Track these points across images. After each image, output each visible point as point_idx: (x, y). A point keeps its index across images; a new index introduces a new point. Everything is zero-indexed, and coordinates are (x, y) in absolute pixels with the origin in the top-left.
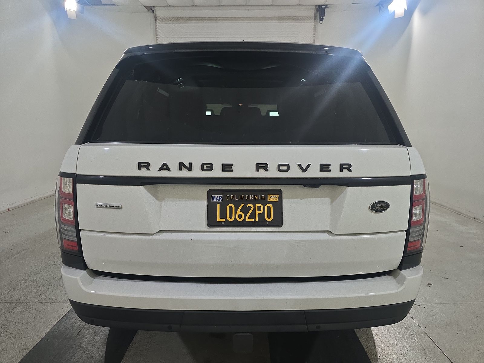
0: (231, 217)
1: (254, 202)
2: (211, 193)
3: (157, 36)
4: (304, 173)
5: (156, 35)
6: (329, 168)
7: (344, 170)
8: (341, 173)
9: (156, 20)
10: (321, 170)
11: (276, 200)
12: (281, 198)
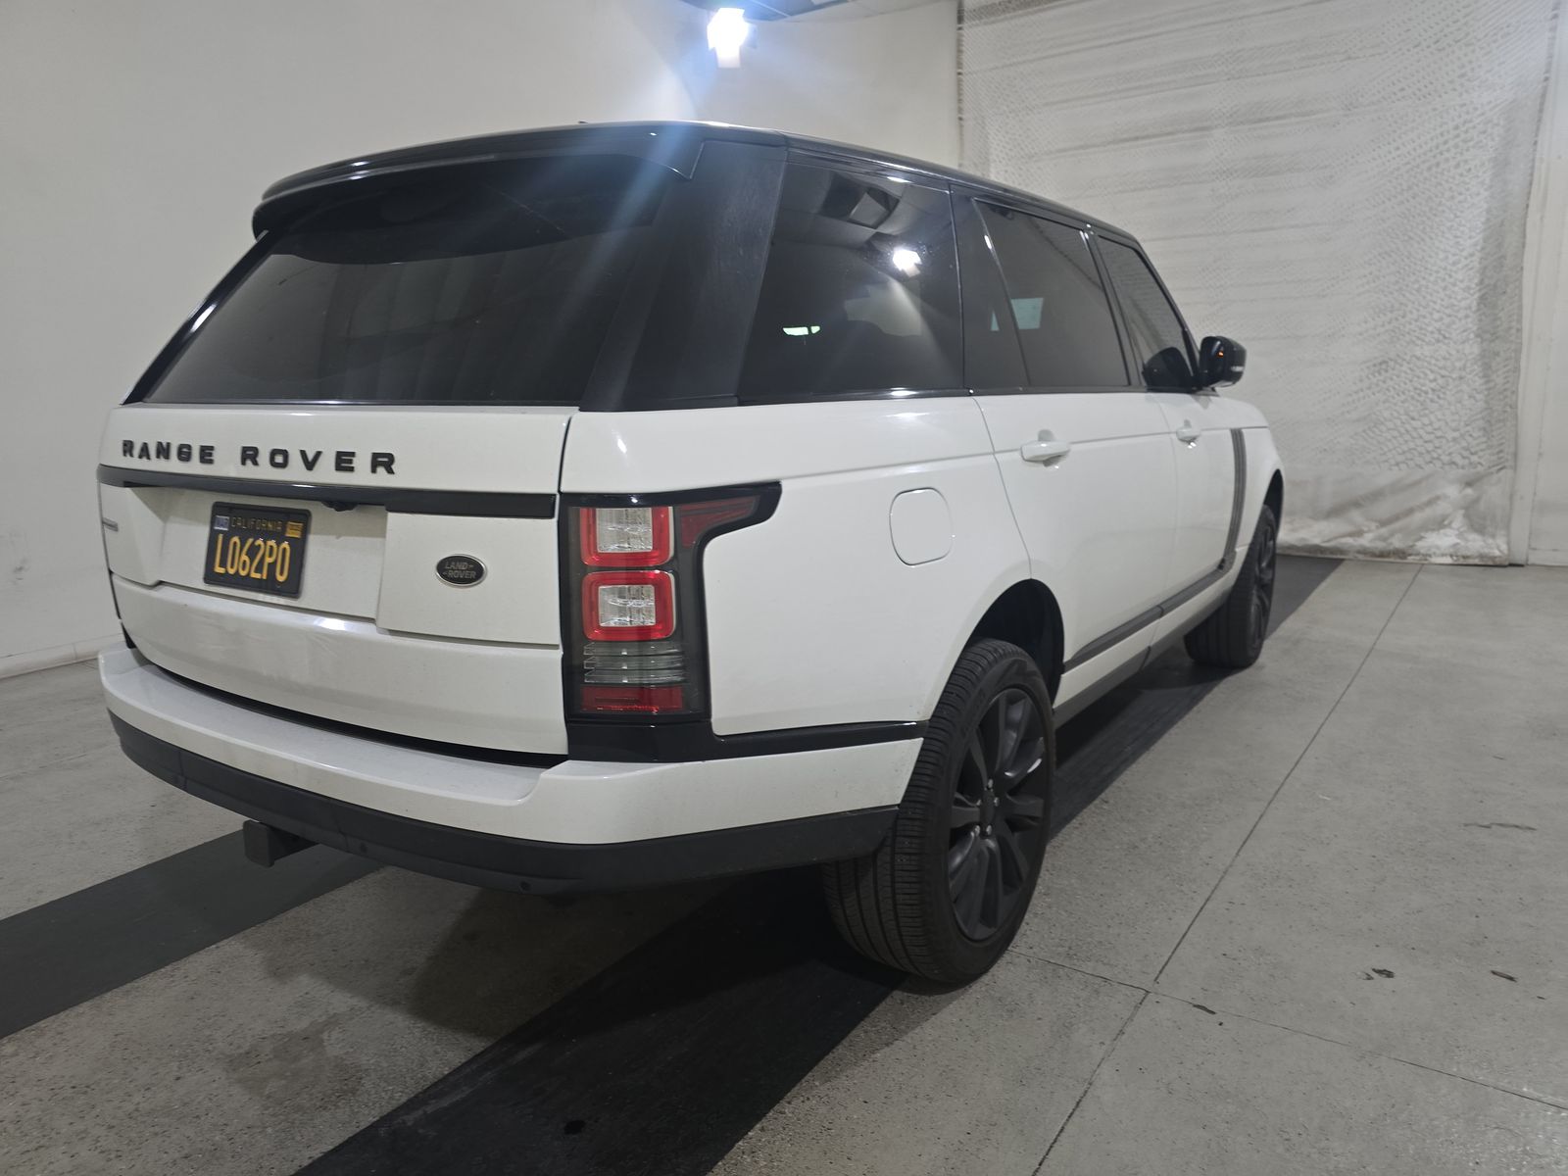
0: (232, 567)
1: (267, 535)
2: (218, 509)
3: (960, 71)
4: (309, 473)
5: (960, 68)
6: (351, 462)
7: (381, 470)
8: (374, 475)
9: (960, 19)
10: (339, 468)
11: (297, 535)
12: (305, 532)
